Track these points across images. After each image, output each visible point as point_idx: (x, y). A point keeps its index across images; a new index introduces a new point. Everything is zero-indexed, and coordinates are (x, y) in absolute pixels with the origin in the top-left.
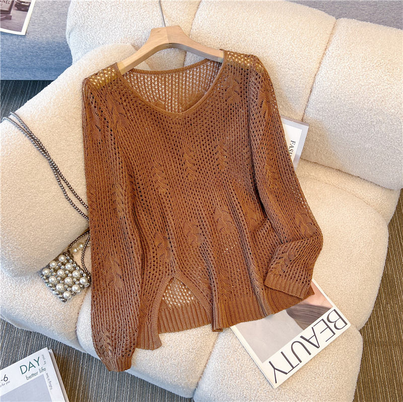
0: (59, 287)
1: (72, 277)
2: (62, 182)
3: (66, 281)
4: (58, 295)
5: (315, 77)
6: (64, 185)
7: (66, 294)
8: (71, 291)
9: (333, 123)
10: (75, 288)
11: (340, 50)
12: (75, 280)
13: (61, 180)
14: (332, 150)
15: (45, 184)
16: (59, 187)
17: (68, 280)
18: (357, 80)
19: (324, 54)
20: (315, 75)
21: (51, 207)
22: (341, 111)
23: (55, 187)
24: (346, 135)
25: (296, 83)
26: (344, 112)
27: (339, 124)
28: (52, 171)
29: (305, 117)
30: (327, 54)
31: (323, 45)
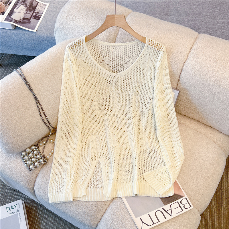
0: (29, 162)
1: (36, 158)
2: (39, 106)
3: (32, 160)
4: (27, 166)
5: (184, 64)
6: (40, 107)
7: (31, 167)
8: (34, 165)
9: (194, 91)
10: (36, 164)
11: (198, 50)
12: (37, 159)
13: (39, 104)
14: (193, 108)
15: (30, 105)
16: (37, 108)
17: (34, 159)
18: (206, 67)
19: (190, 51)
20: (184, 63)
21: (31, 118)
22: (198, 85)
23: (35, 108)
24: (201, 99)
25: (172, 66)
26: (199, 85)
27: (197, 92)
28: (34, 99)
29: (178, 86)
30: (191, 51)
31: (190, 47)
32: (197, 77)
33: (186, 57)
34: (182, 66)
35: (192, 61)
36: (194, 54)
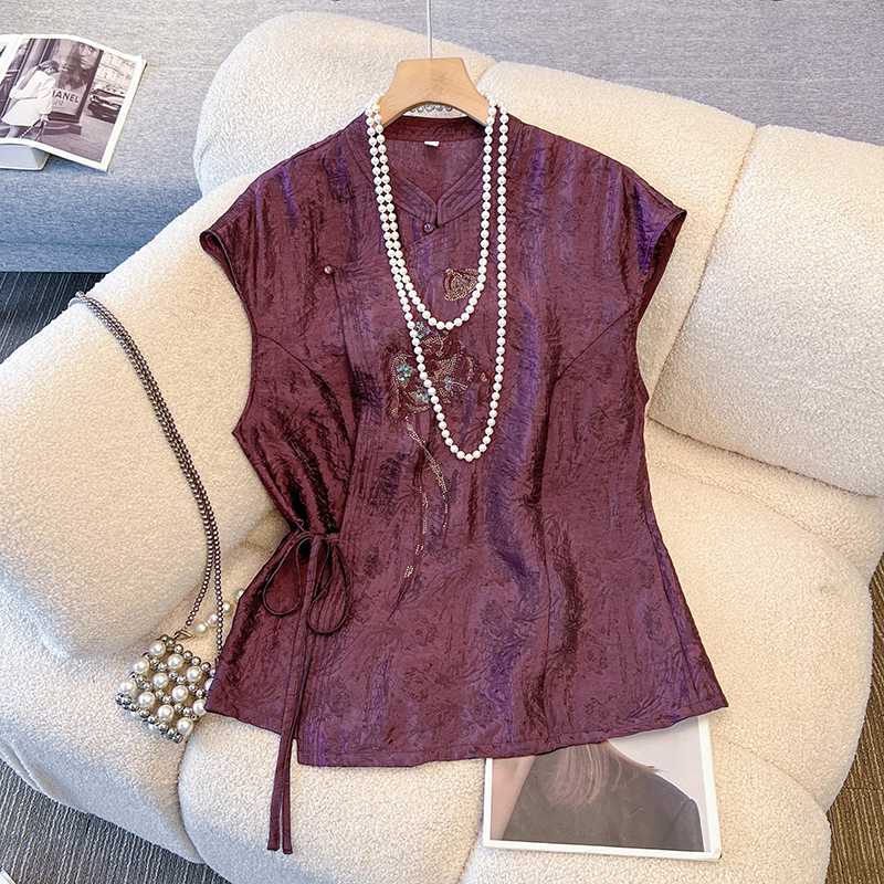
5: (715, 236)
30: (740, 190)
31: (731, 174)
32: (764, 282)
33: (722, 211)
34: (709, 243)
35: (745, 225)
36: (752, 199)
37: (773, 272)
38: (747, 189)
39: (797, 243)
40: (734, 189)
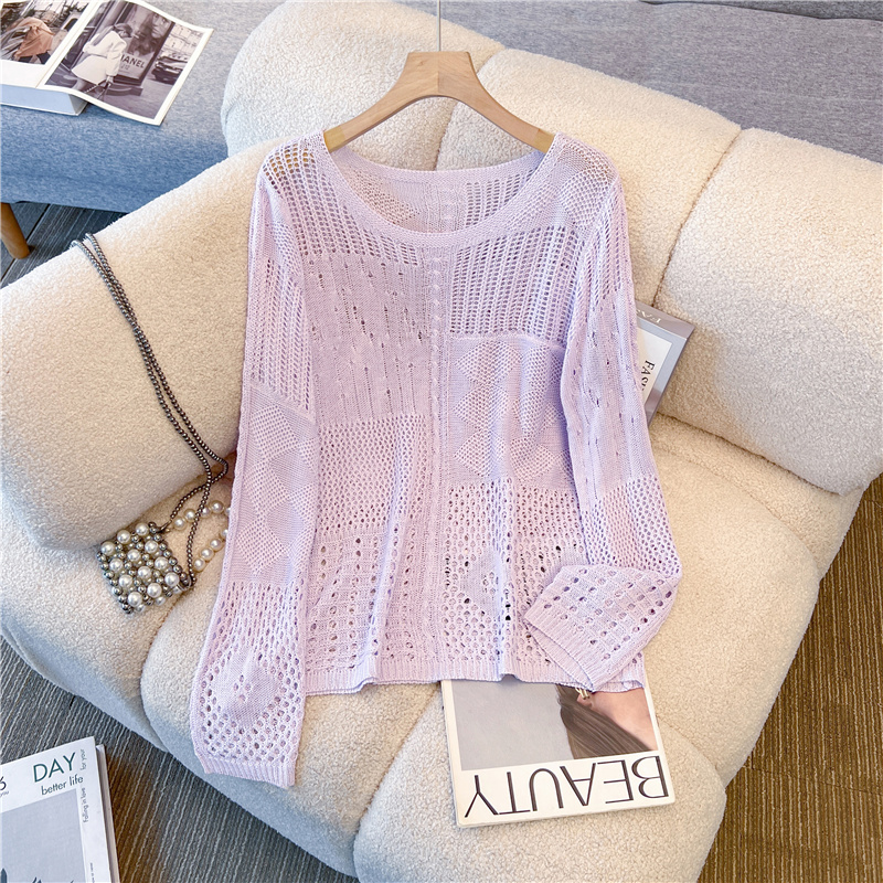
0: (125, 580)
1: (153, 568)
3: (139, 572)
4: (119, 595)
5: (679, 230)
7: (134, 598)
8: (144, 594)
10: (153, 589)
12: (157, 574)
17: (144, 572)
20: (681, 226)
30: (710, 188)
33: (689, 207)
34: (674, 237)
36: (719, 197)
37: (731, 270)
38: (716, 188)
39: (757, 244)
40: (704, 187)
